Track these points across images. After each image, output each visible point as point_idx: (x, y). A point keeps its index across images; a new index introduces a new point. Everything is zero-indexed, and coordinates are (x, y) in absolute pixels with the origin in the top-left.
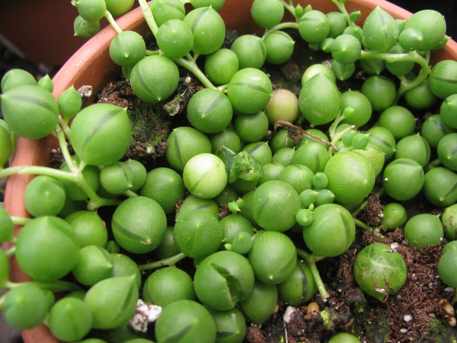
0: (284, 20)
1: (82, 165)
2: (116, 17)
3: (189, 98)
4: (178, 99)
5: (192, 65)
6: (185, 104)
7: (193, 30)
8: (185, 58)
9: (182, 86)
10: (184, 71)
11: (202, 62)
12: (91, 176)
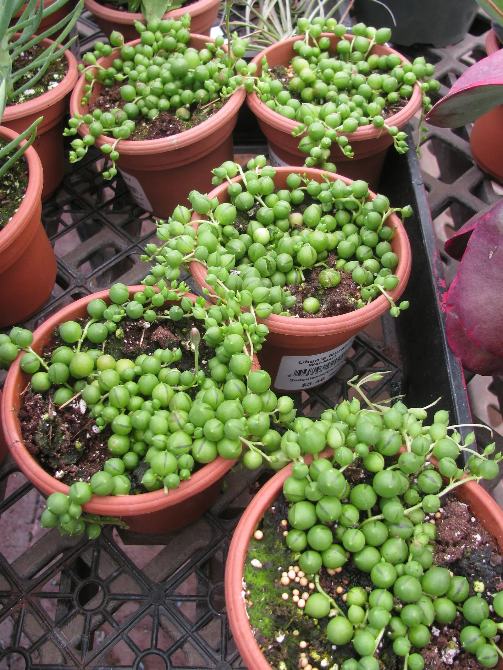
0: (300, 186)
1: (219, 223)
2: (230, 178)
3: (258, 209)
4: (253, 210)
5: (259, 199)
6: (255, 212)
7: (261, 184)
8: (256, 195)
9: (255, 205)
10: (256, 200)
11: (264, 198)
12: (221, 227)
